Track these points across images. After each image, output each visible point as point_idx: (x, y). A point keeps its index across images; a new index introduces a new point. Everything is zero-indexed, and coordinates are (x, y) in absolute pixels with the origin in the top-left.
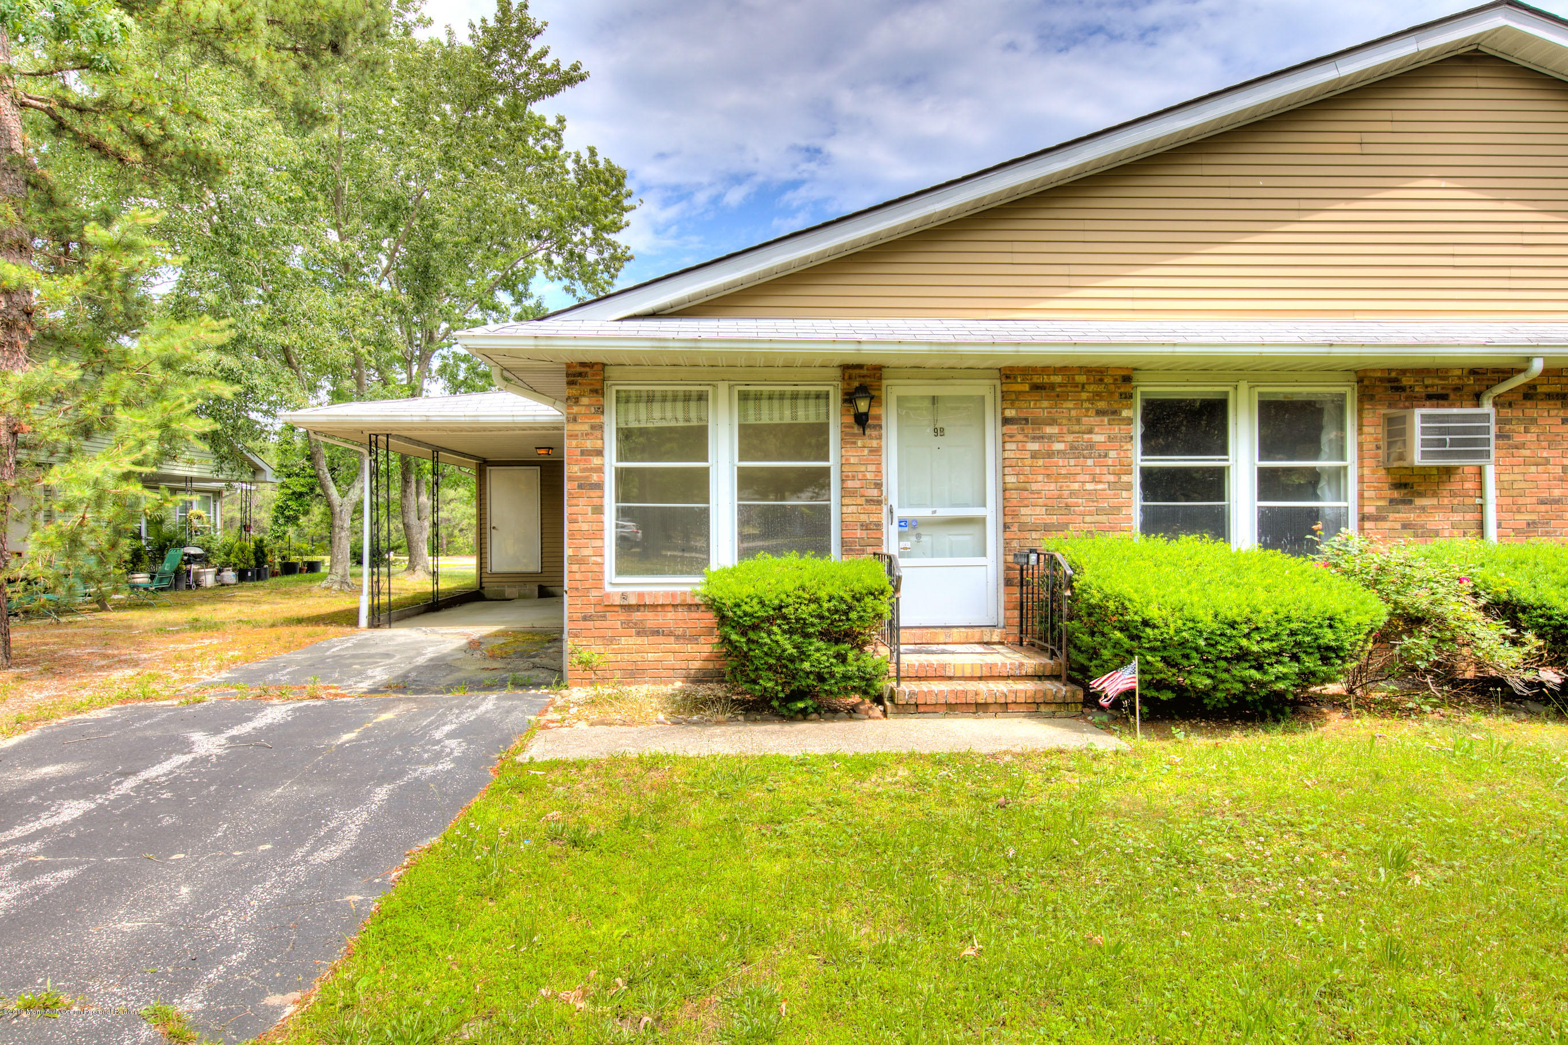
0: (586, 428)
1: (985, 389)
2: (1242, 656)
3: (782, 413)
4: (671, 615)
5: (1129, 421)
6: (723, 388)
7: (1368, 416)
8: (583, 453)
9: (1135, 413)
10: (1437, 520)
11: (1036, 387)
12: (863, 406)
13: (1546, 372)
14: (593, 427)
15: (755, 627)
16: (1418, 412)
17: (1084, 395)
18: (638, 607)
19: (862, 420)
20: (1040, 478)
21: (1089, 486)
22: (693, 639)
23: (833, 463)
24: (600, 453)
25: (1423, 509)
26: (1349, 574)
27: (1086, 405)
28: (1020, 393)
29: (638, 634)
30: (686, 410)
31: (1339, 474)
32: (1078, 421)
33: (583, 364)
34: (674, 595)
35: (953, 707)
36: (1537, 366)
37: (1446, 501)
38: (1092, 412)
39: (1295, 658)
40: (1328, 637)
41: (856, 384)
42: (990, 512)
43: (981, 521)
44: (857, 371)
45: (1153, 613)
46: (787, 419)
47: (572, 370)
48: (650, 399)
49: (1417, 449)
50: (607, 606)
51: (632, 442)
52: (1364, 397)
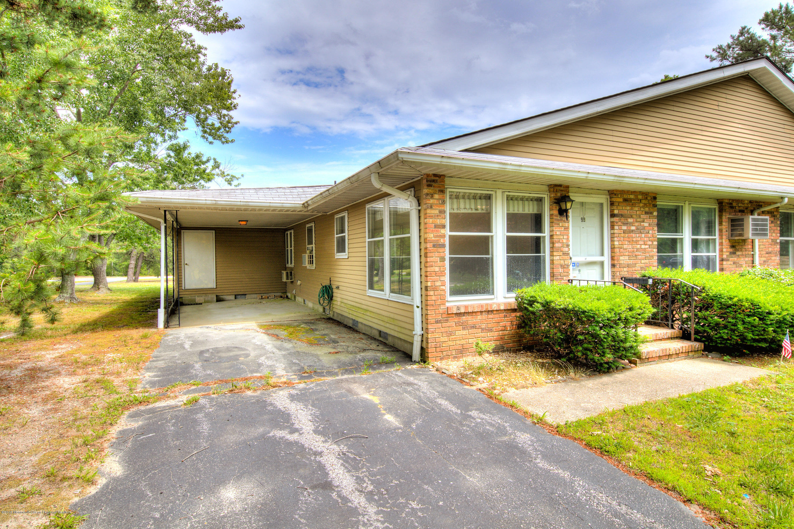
0: (437, 212)
1: (603, 199)
3: (518, 208)
4: (479, 317)
5: (654, 217)
6: (499, 193)
7: (723, 218)
8: (436, 226)
9: (655, 213)
10: (742, 261)
11: (625, 200)
14: (440, 212)
16: (750, 217)
17: (641, 205)
18: (465, 314)
19: (563, 212)
20: (626, 243)
21: (643, 247)
22: (490, 330)
23: (546, 234)
24: (443, 226)
25: (738, 256)
27: (642, 209)
28: (619, 202)
29: (464, 329)
30: (476, 204)
31: (711, 242)
32: (640, 217)
33: (435, 175)
34: (482, 306)
35: (661, 358)
36: (785, 201)
37: (744, 253)
38: (644, 213)
41: (559, 195)
42: (606, 259)
43: (602, 264)
44: (559, 188)
47: (429, 178)
49: (751, 232)
50: (449, 314)
51: (458, 220)
52: (722, 210)
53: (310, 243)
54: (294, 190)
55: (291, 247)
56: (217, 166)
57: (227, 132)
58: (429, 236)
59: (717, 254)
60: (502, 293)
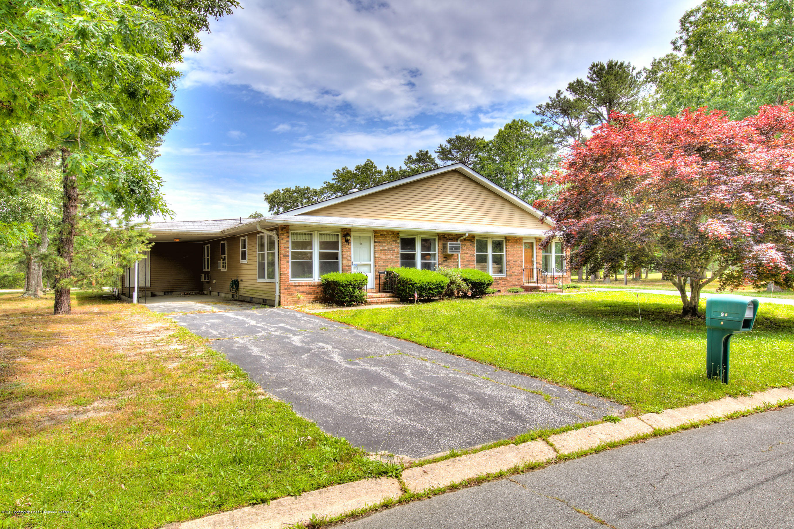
0: (285, 241)
1: (371, 234)
2: (430, 289)
3: (326, 239)
4: (305, 287)
5: (398, 243)
6: (316, 232)
7: (440, 243)
8: (285, 248)
9: (399, 241)
10: (451, 265)
11: (381, 235)
12: (349, 238)
13: (469, 235)
14: (287, 241)
16: (448, 243)
17: (391, 237)
18: (298, 286)
19: (347, 241)
20: (382, 255)
21: (393, 257)
22: (311, 294)
23: (340, 251)
24: (288, 248)
25: (449, 262)
26: (442, 274)
27: (391, 239)
28: (378, 236)
29: (298, 293)
30: (305, 238)
31: (434, 255)
32: (389, 243)
33: (285, 226)
34: (307, 283)
35: (377, 303)
36: (467, 235)
37: (453, 261)
38: (392, 241)
39: (438, 289)
40: (442, 285)
41: (345, 233)
42: (372, 263)
43: (370, 265)
44: (345, 230)
45: (416, 281)
46: (328, 240)
47: (282, 227)
48: (297, 234)
49: (448, 250)
50: (290, 286)
51: (296, 245)
52: (439, 239)
53: (223, 253)
54: (215, 222)
55: (208, 256)
58: (282, 252)
59: (437, 261)
60: (317, 277)
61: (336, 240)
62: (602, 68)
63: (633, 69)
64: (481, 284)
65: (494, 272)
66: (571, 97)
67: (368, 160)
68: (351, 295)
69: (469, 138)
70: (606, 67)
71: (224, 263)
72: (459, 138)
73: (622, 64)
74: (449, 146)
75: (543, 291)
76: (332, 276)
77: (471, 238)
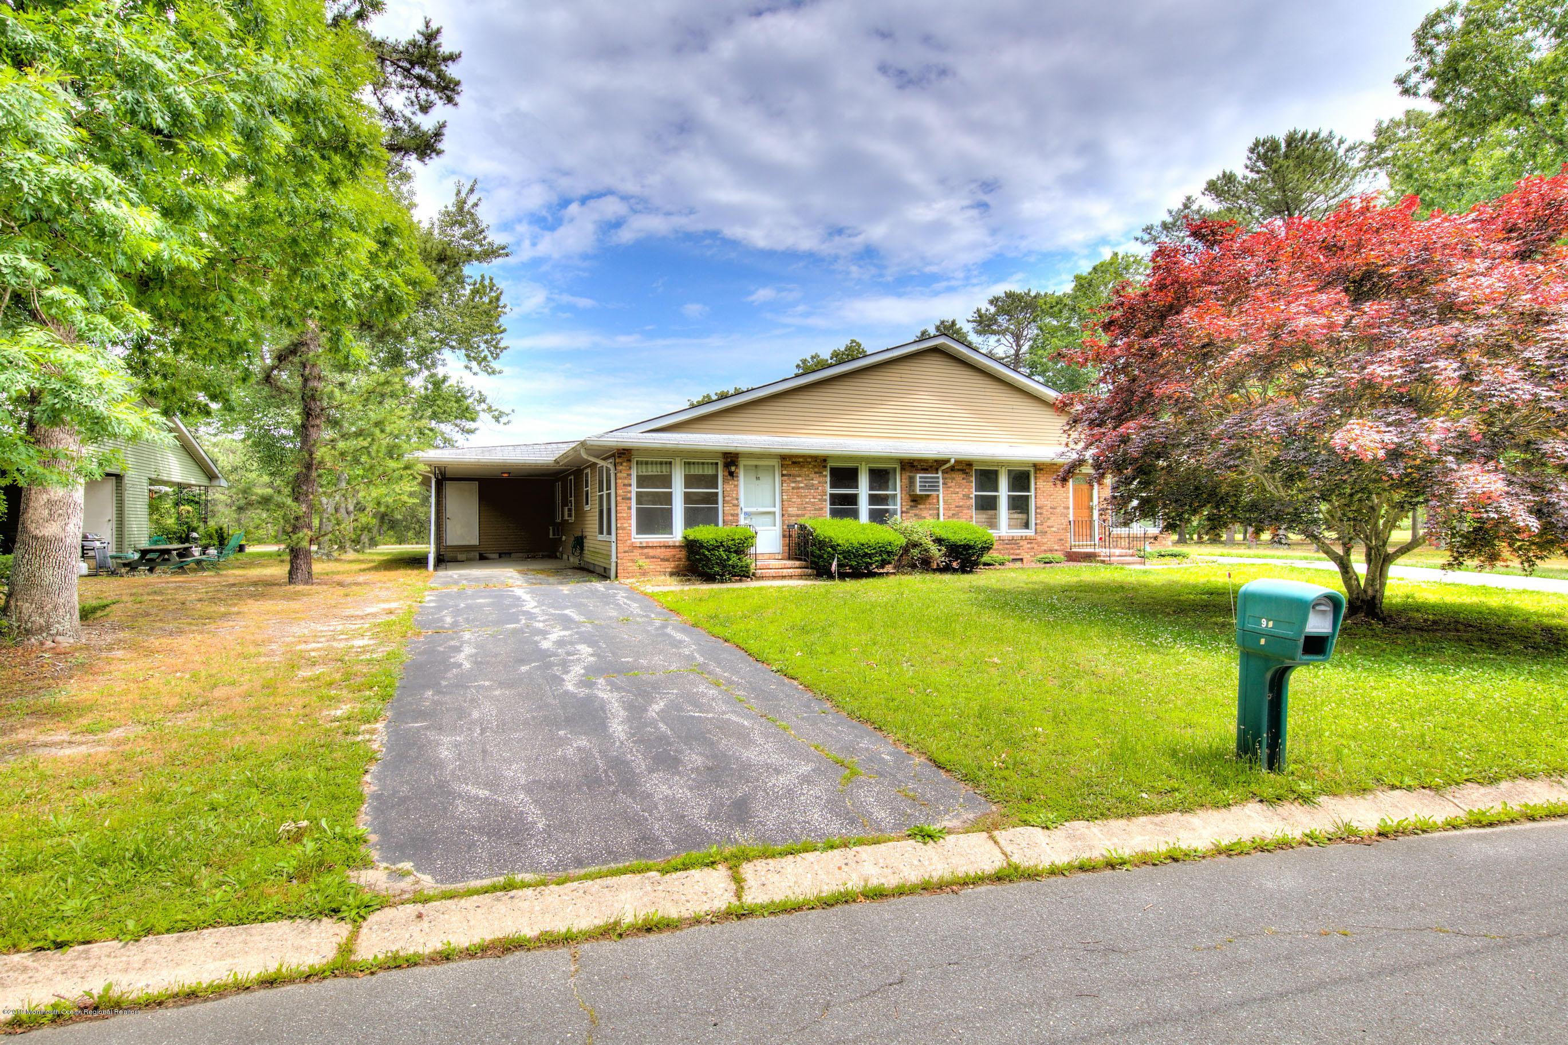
0: (627, 475)
1: (775, 462)
2: (866, 555)
3: (699, 470)
4: (659, 550)
5: (826, 476)
6: (678, 460)
7: (904, 476)
8: (626, 485)
9: (827, 473)
10: (925, 513)
11: (794, 463)
12: (733, 469)
13: (955, 463)
14: (629, 475)
15: (713, 549)
16: (918, 475)
17: (812, 467)
18: (646, 547)
19: (731, 474)
20: (795, 497)
21: (813, 500)
22: (667, 560)
23: (720, 490)
24: (630, 485)
25: (920, 509)
26: (896, 530)
27: (811, 470)
28: (788, 465)
29: (646, 558)
30: (661, 468)
31: (895, 497)
32: (808, 476)
33: (624, 451)
34: (662, 543)
35: (774, 578)
36: (953, 461)
37: (927, 506)
38: (813, 473)
39: (881, 555)
40: (890, 549)
41: (729, 460)
42: (777, 510)
43: (774, 513)
44: (729, 456)
45: (840, 542)
46: (701, 472)
47: (620, 453)
48: (647, 463)
49: (918, 488)
50: (634, 547)
51: (642, 481)
52: (903, 469)
53: (571, 495)
54: (549, 446)
56: (482, 400)
57: (495, 359)
58: (620, 492)
59: (898, 507)
60: (678, 532)
61: (714, 472)
62: (1274, 147)
63: (1341, 142)
64: (967, 547)
65: (1010, 527)
66: (1210, 205)
67: (853, 341)
68: (722, 563)
69: (1028, 294)
70: (1283, 145)
71: (570, 510)
72: (1010, 295)
73: (1315, 136)
74: (992, 309)
75: (1103, 562)
76: (704, 533)
77: (963, 467)
